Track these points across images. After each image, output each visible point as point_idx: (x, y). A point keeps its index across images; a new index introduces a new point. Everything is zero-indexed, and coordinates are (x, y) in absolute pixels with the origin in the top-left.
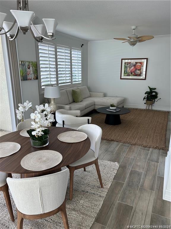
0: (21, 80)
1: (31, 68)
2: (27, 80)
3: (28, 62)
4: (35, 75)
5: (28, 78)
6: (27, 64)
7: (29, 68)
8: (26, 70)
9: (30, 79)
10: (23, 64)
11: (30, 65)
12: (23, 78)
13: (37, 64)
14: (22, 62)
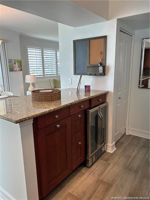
0: (9, 71)
1: (17, 64)
2: (13, 71)
3: (14, 60)
4: (20, 68)
5: (14, 70)
6: (13, 61)
7: (15, 64)
8: (12, 65)
9: (16, 71)
10: (10, 61)
11: (16, 62)
12: (10, 70)
13: (21, 61)
14: (9, 60)
